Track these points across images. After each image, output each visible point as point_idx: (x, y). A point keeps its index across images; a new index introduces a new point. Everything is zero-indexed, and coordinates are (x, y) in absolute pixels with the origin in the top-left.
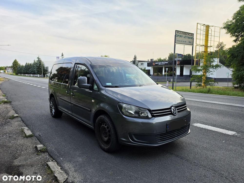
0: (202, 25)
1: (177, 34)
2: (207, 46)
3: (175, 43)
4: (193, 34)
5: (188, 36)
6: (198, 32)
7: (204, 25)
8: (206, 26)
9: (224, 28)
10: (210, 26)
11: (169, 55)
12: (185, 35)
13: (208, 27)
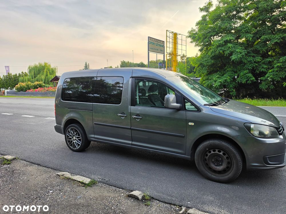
0: (171, 33)
1: (149, 41)
2: (176, 55)
3: (149, 50)
4: (164, 42)
5: (160, 43)
6: (168, 40)
7: (173, 32)
8: (174, 33)
9: (190, 37)
10: (178, 34)
11: (121, 63)
12: (157, 43)
13: (175, 35)
